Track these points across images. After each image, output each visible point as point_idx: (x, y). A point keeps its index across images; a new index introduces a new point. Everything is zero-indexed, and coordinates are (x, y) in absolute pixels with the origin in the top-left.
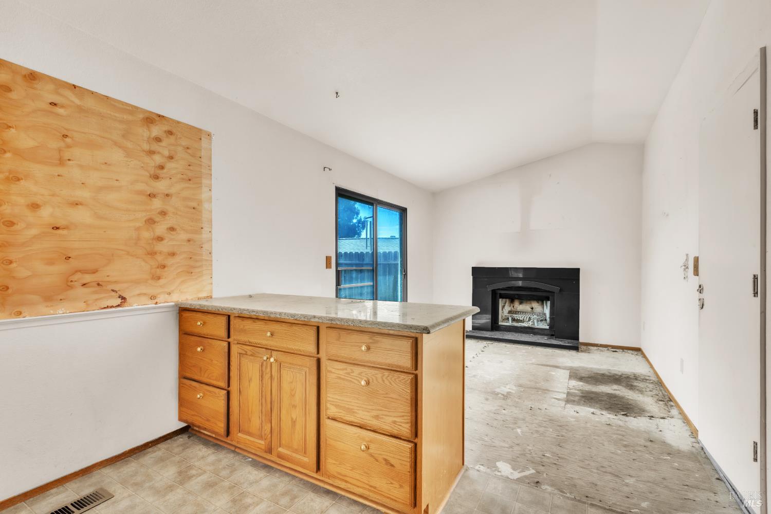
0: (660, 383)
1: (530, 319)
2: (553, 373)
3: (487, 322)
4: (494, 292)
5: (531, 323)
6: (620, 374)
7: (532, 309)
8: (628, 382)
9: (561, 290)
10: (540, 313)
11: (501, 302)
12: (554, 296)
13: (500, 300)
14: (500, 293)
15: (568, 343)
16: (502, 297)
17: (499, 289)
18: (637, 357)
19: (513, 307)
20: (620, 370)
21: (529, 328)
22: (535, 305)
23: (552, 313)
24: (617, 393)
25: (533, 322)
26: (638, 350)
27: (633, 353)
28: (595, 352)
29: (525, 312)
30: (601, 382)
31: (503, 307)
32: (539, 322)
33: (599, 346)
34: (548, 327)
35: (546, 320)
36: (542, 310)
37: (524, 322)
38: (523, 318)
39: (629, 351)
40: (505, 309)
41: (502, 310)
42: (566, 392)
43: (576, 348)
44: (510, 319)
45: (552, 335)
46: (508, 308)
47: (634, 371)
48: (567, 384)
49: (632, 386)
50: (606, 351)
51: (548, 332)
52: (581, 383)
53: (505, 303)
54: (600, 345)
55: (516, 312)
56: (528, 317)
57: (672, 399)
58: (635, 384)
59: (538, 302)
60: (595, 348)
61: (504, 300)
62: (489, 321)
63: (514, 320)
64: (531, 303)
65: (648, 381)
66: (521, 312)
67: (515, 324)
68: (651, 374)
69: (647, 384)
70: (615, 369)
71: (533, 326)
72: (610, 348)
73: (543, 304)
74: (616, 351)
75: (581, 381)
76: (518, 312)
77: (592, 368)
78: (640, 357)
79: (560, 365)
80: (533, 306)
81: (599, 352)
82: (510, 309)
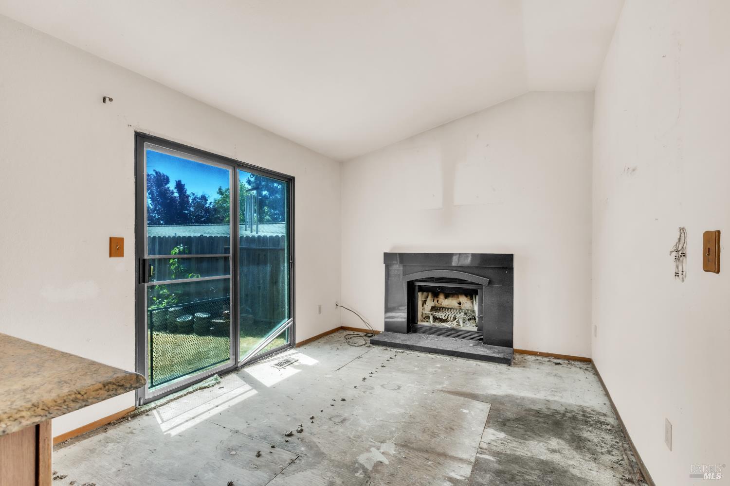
0: (621, 432)
1: (455, 318)
2: (465, 411)
3: (402, 322)
4: (411, 286)
5: (456, 323)
6: (562, 410)
7: (460, 304)
8: (574, 428)
9: (490, 283)
10: (468, 310)
11: (420, 297)
12: (482, 289)
13: (420, 294)
14: (419, 286)
15: (499, 352)
16: (422, 289)
17: (417, 280)
18: (587, 373)
19: (438, 301)
20: (563, 401)
21: (453, 329)
22: (463, 299)
23: (480, 311)
24: (556, 458)
25: (458, 322)
26: (588, 361)
27: (581, 366)
28: (533, 365)
29: (451, 309)
30: (533, 431)
31: (424, 302)
32: (467, 322)
33: (538, 355)
34: (475, 329)
35: (475, 319)
36: (472, 306)
37: (448, 321)
38: (446, 316)
39: (576, 363)
40: (425, 305)
41: (423, 306)
42: (473, 460)
43: (507, 361)
44: (431, 317)
45: (481, 339)
46: (430, 303)
47: (582, 404)
48: (479, 439)
49: (580, 438)
50: (546, 363)
51: (476, 335)
52: (502, 435)
53: (427, 297)
54: (540, 353)
55: (440, 308)
56: (453, 316)
57: (646, 478)
58: (586, 434)
59: (467, 297)
60: (534, 358)
61: (425, 294)
62: (405, 320)
63: (435, 319)
64: (458, 297)
65: (604, 427)
66: (445, 308)
67: (438, 324)
68: (606, 410)
69: (603, 435)
70: (556, 398)
71: (458, 327)
72: (551, 358)
73: (472, 299)
74: (559, 364)
75: (502, 430)
76: (443, 308)
77: (523, 398)
78: (591, 374)
79: (480, 392)
80: (461, 301)
81: (538, 366)
82: (433, 304)
